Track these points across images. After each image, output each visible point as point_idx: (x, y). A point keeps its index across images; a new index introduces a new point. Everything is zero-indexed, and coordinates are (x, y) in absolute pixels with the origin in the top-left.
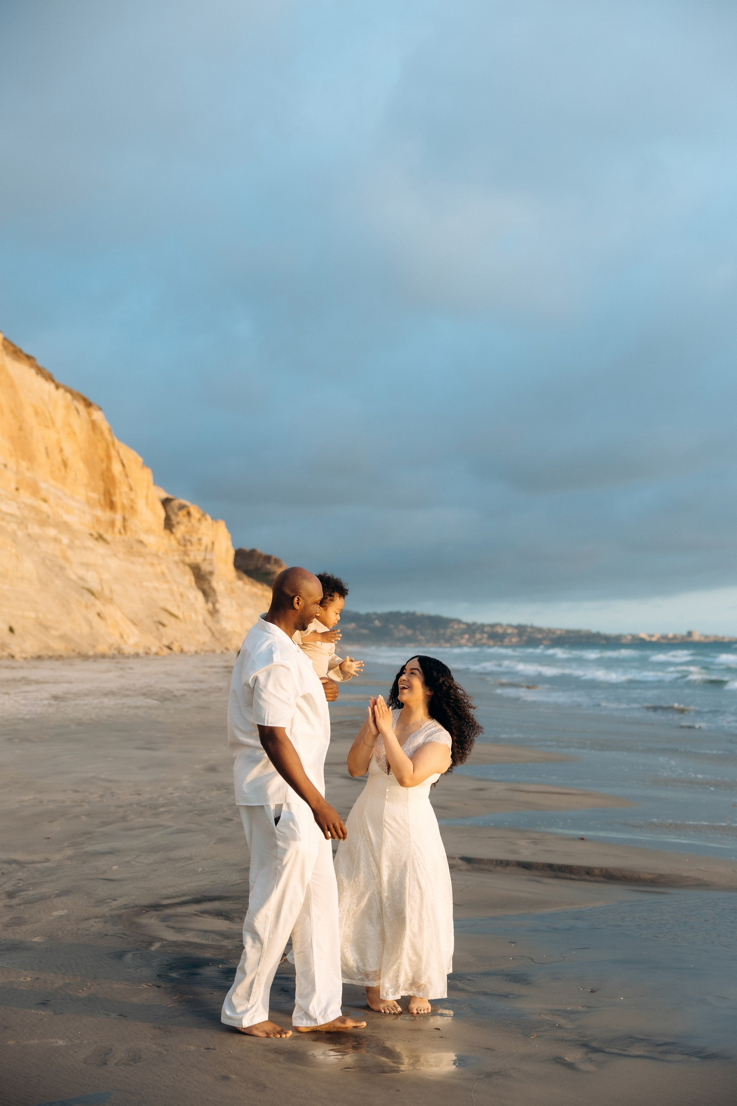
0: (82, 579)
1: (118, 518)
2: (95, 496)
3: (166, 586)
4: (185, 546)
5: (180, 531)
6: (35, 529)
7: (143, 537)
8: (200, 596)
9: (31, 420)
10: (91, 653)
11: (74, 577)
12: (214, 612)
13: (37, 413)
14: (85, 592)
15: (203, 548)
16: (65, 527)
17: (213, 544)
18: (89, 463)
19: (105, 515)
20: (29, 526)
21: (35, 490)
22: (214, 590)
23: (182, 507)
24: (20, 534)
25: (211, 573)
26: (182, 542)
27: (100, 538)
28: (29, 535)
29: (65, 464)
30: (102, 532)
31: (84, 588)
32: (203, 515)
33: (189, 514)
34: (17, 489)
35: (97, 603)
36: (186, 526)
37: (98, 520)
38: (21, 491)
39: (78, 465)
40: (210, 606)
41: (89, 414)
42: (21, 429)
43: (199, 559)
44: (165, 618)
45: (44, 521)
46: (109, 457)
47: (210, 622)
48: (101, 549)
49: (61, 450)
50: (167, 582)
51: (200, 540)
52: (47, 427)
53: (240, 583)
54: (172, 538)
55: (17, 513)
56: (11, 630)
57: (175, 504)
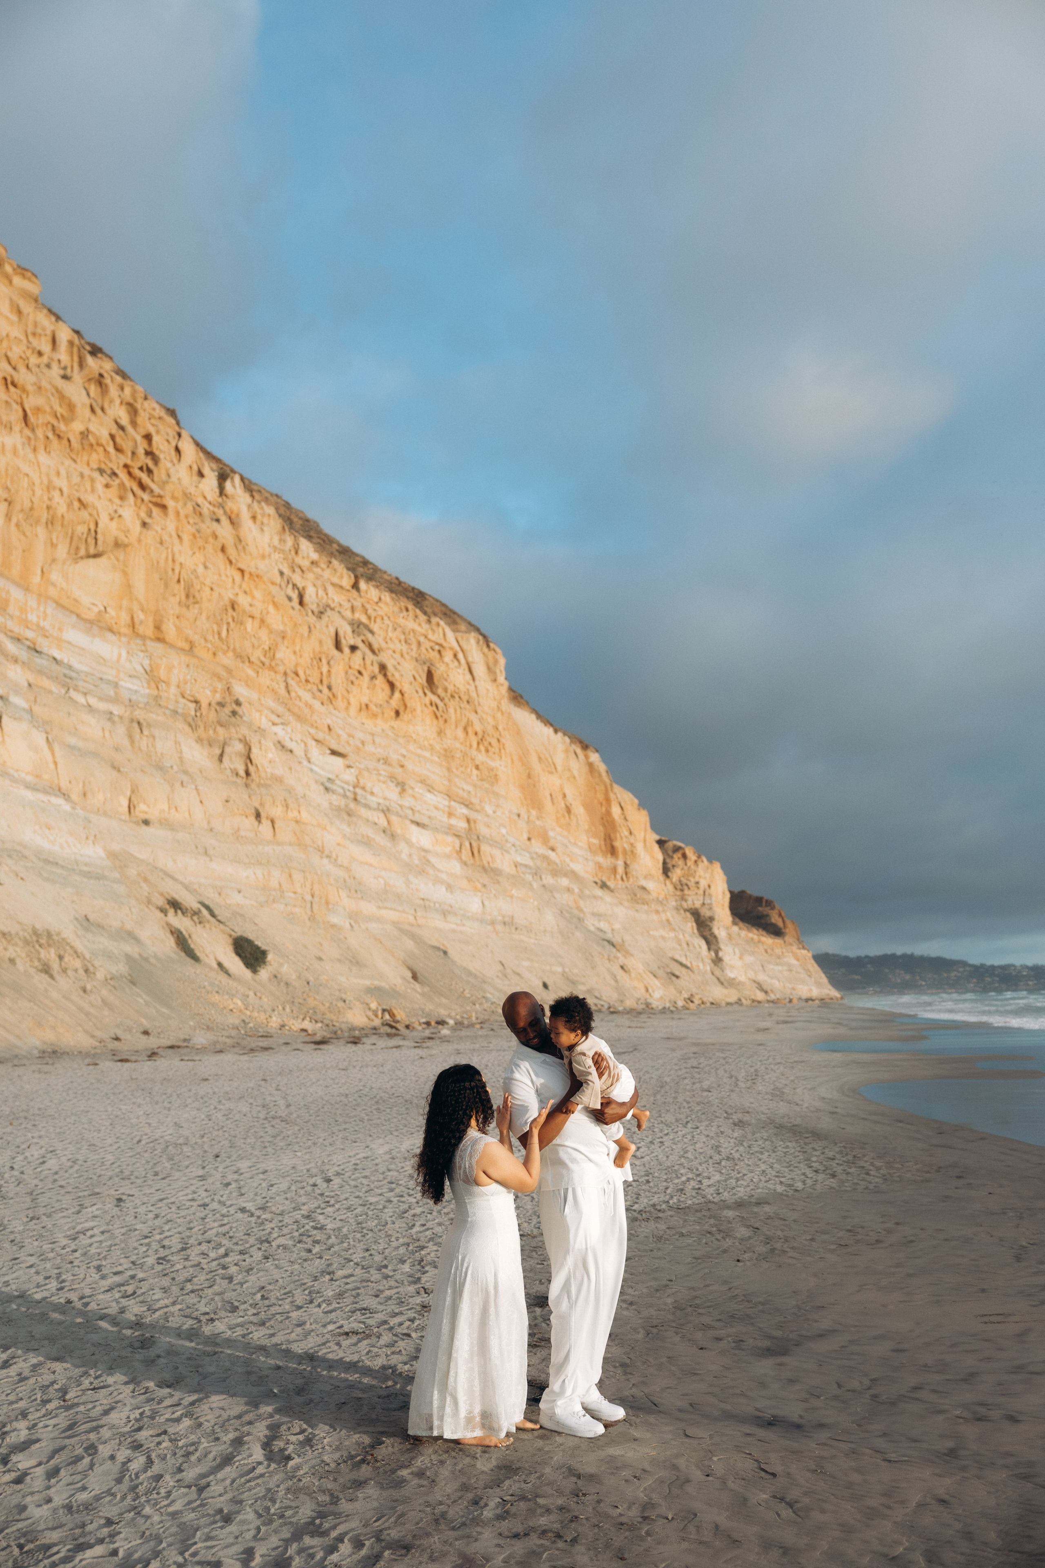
0: (601, 930)
1: (620, 863)
2: (595, 841)
3: (672, 934)
4: (682, 890)
5: (676, 874)
6: (548, 880)
7: (643, 883)
8: (703, 944)
9: (537, 767)
10: (621, 1009)
11: (592, 928)
12: (717, 961)
13: (540, 758)
14: (606, 943)
15: (701, 892)
16: (573, 875)
17: (709, 886)
18: (587, 807)
19: (606, 861)
20: (543, 877)
21: (545, 839)
22: (715, 937)
23: (677, 849)
24: (535, 885)
25: (712, 919)
26: (679, 887)
27: (604, 886)
28: (544, 886)
29: (568, 810)
30: (604, 879)
31: (604, 940)
32: (699, 857)
33: (684, 856)
34: (529, 839)
35: (619, 955)
36: (682, 869)
37: (600, 867)
38: (533, 841)
39: (579, 810)
40: (713, 954)
41: (587, 757)
42: (529, 776)
43: (698, 904)
44: (678, 970)
45: (556, 872)
46: (608, 800)
47: (718, 972)
48: (608, 897)
49: (565, 796)
50: (674, 930)
51: (697, 883)
52: (551, 773)
53: (735, 929)
54: (668, 882)
55: (531, 863)
56: (545, 986)
57: (670, 845)
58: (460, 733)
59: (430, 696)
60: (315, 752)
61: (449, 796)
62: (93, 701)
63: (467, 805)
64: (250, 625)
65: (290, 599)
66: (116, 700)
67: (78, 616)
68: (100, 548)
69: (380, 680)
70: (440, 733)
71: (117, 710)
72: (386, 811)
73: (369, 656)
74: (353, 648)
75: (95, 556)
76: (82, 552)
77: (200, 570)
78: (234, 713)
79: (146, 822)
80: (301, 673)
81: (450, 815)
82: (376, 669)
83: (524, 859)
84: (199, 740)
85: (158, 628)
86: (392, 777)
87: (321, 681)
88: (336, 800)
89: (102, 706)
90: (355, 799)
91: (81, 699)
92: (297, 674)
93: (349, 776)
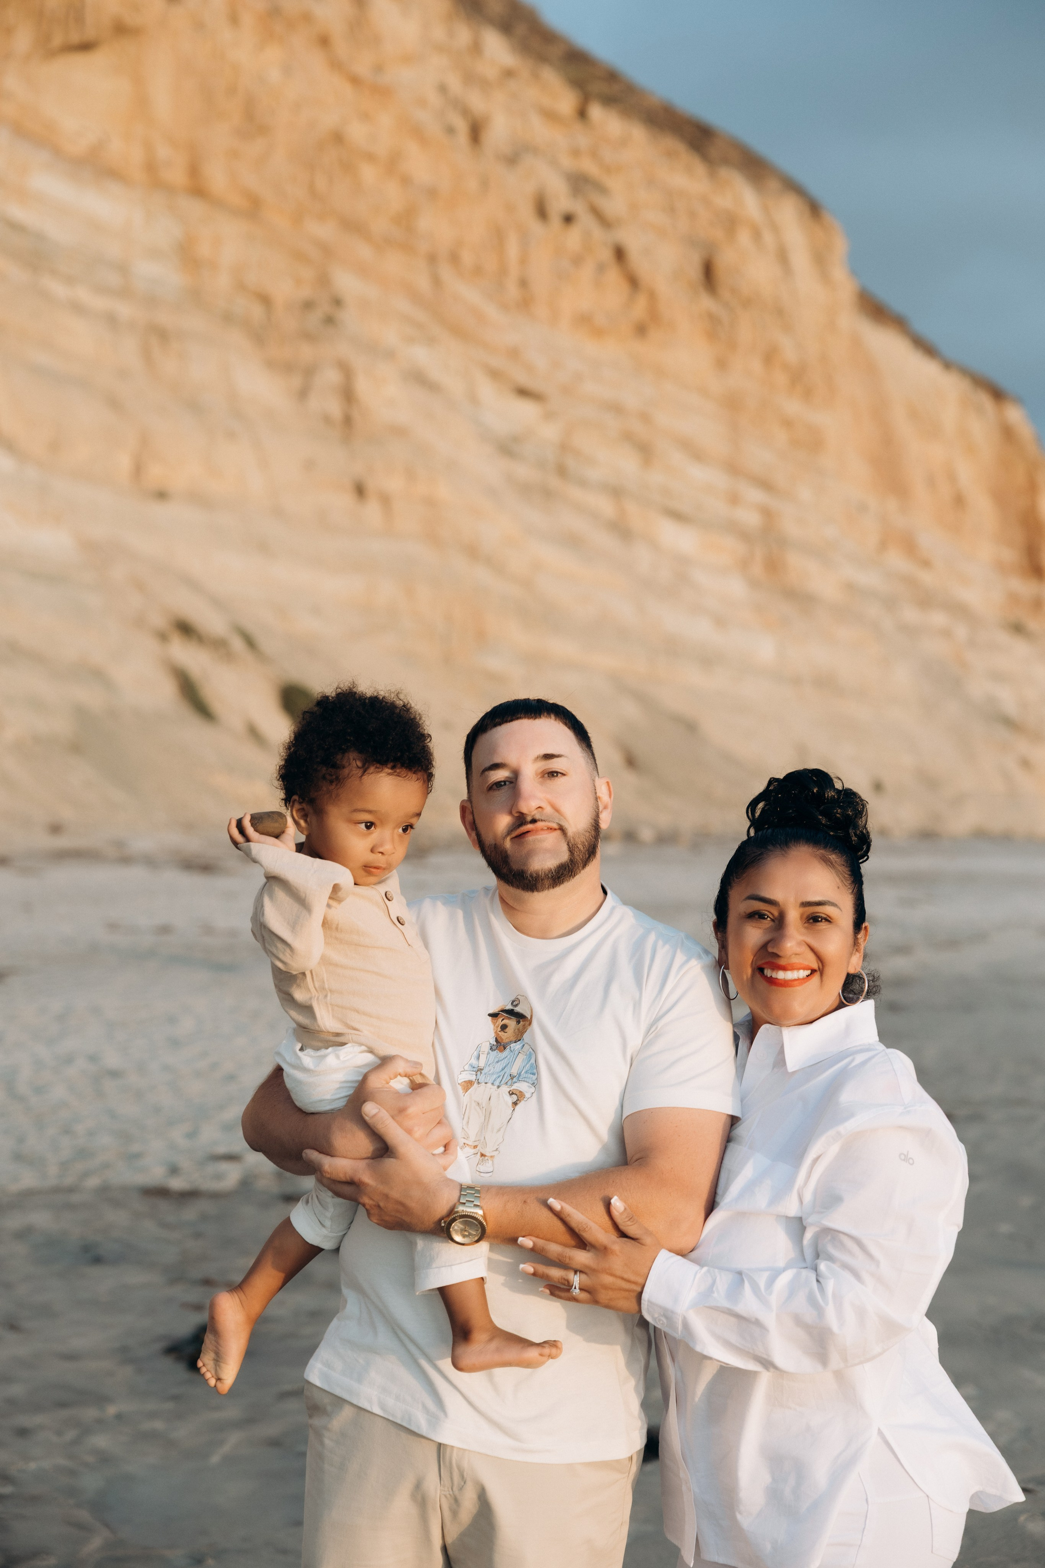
58: (756, 365)
59: (706, 302)
60: (486, 390)
61: (733, 469)
62: (83, 294)
63: (766, 485)
64: (368, 173)
65: (450, 130)
66: (125, 292)
67: (57, 152)
68: (90, 33)
69: (613, 275)
70: (721, 364)
71: (125, 310)
72: (616, 492)
73: (597, 232)
74: (568, 219)
75: (86, 47)
76: (58, 40)
77: (274, 75)
78: (330, 320)
79: (162, 495)
80: (467, 258)
81: (734, 499)
82: (606, 255)
83: (869, 579)
84: (271, 365)
85: (194, 170)
86: (628, 437)
87: (503, 271)
88: (523, 472)
89: (100, 303)
90: (562, 471)
91: (59, 289)
92: (454, 258)
93: (550, 432)
